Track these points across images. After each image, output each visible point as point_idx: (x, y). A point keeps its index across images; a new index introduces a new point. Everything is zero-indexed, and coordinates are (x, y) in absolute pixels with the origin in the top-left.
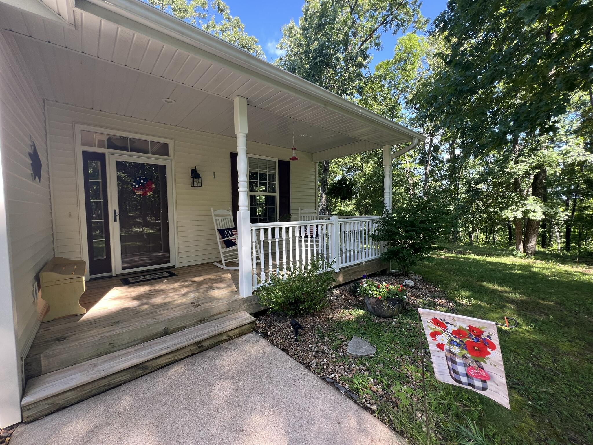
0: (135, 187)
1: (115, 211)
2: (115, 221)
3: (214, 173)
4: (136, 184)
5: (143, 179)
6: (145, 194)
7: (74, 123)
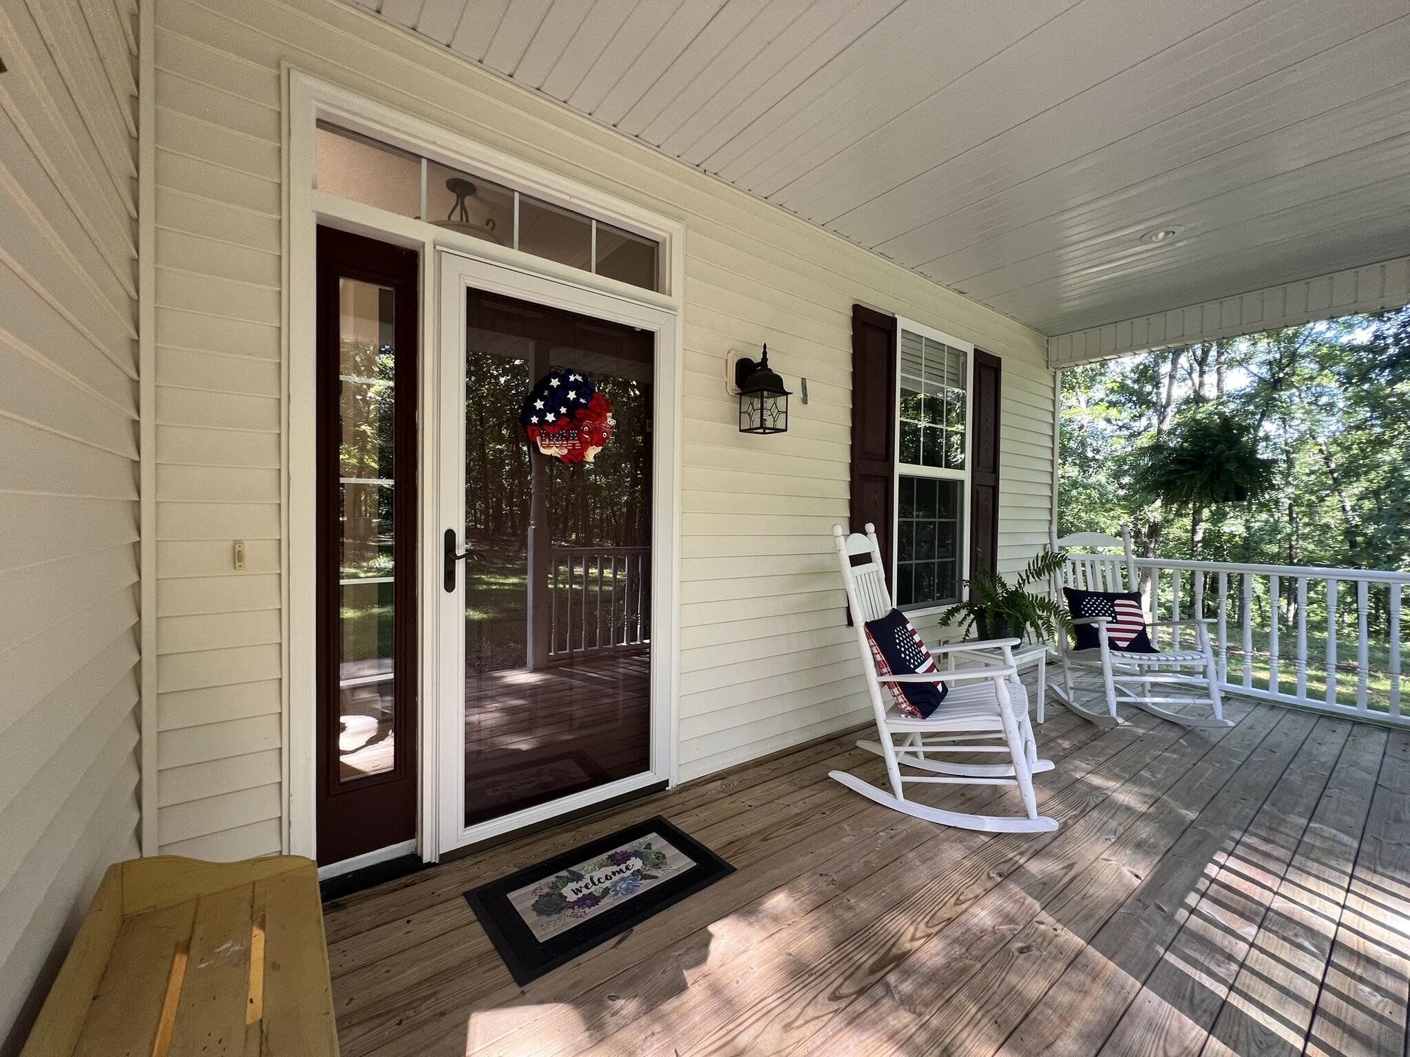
0: (542, 421)
1: (450, 536)
2: (449, 585)
3: (804, 380)
4: (549, 408)
5: (575, 386)
6: (576, 458)
7: (284, 65)
